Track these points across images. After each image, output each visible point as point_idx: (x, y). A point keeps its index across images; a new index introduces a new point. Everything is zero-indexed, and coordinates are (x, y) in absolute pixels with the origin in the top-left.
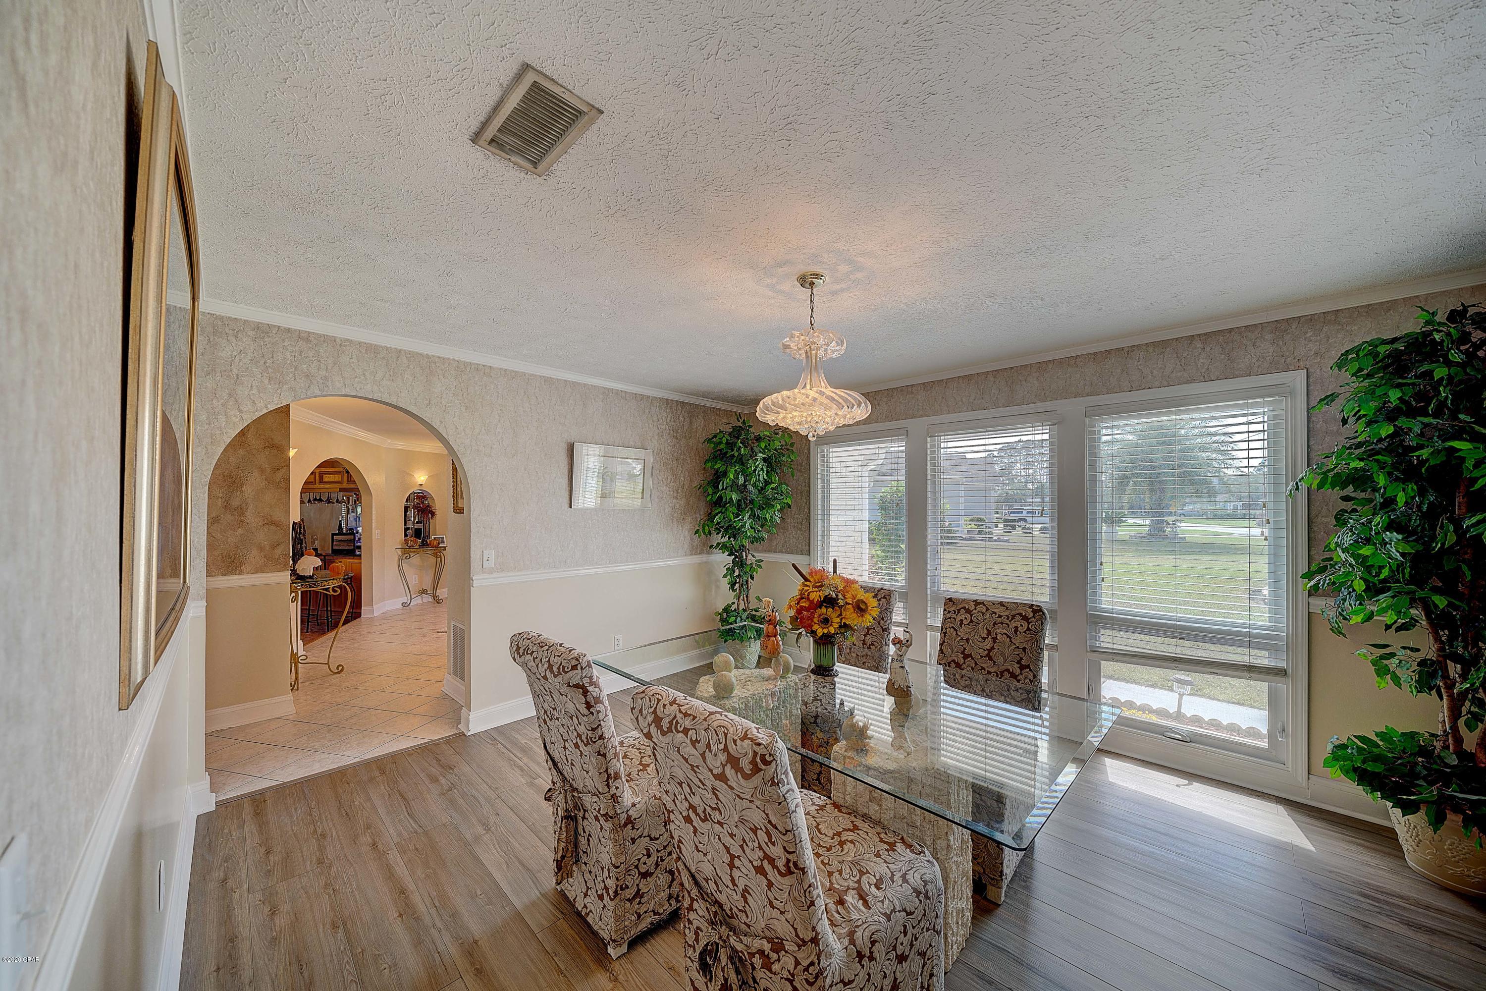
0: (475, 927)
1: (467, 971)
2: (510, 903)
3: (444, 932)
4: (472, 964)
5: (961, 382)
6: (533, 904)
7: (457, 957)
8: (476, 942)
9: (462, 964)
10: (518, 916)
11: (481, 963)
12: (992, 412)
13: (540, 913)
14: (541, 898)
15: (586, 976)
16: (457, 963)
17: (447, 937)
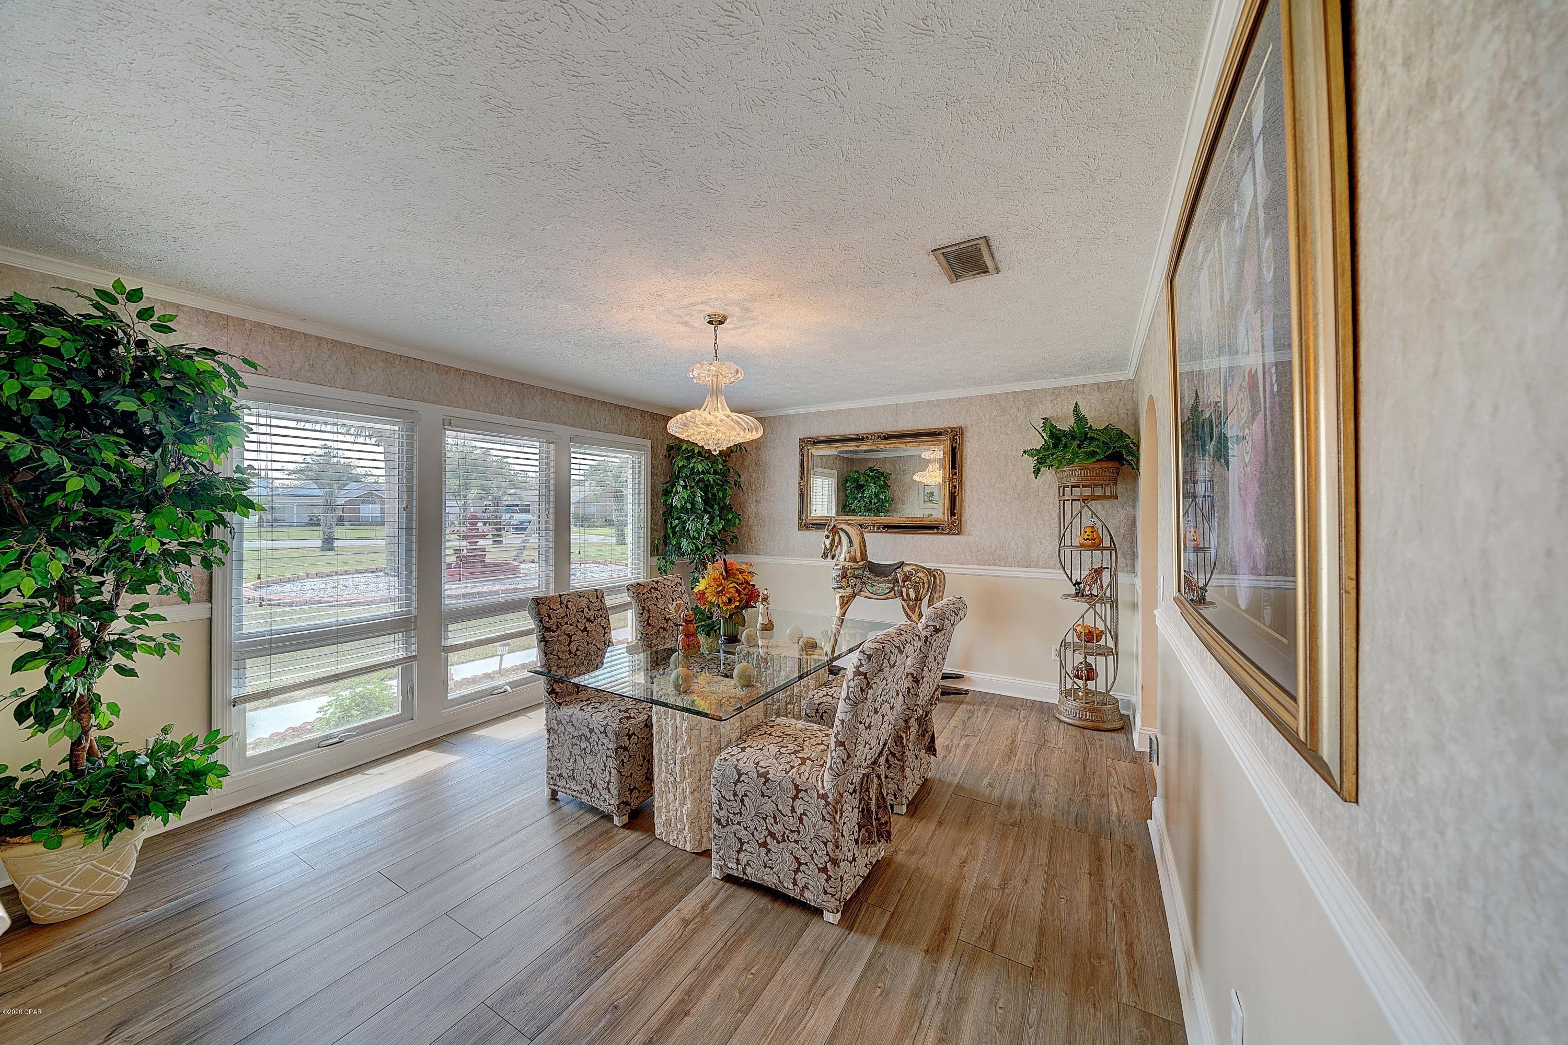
0: (915, 962)
1: (951, 939)
2: (875, 951)
3: (937, 988)
4: (944, 939)
5: (478, 379)
6: (864, 932)
7: (948, 956)
8: (927, 952)
9: (950, 947)
10: (884, 936)
11: (939, 935)
12: (505, 419)
13: (871, 921)
14: (855, 929)
15: (903, 866)
16: (952, 951)
17: (940, 979)
